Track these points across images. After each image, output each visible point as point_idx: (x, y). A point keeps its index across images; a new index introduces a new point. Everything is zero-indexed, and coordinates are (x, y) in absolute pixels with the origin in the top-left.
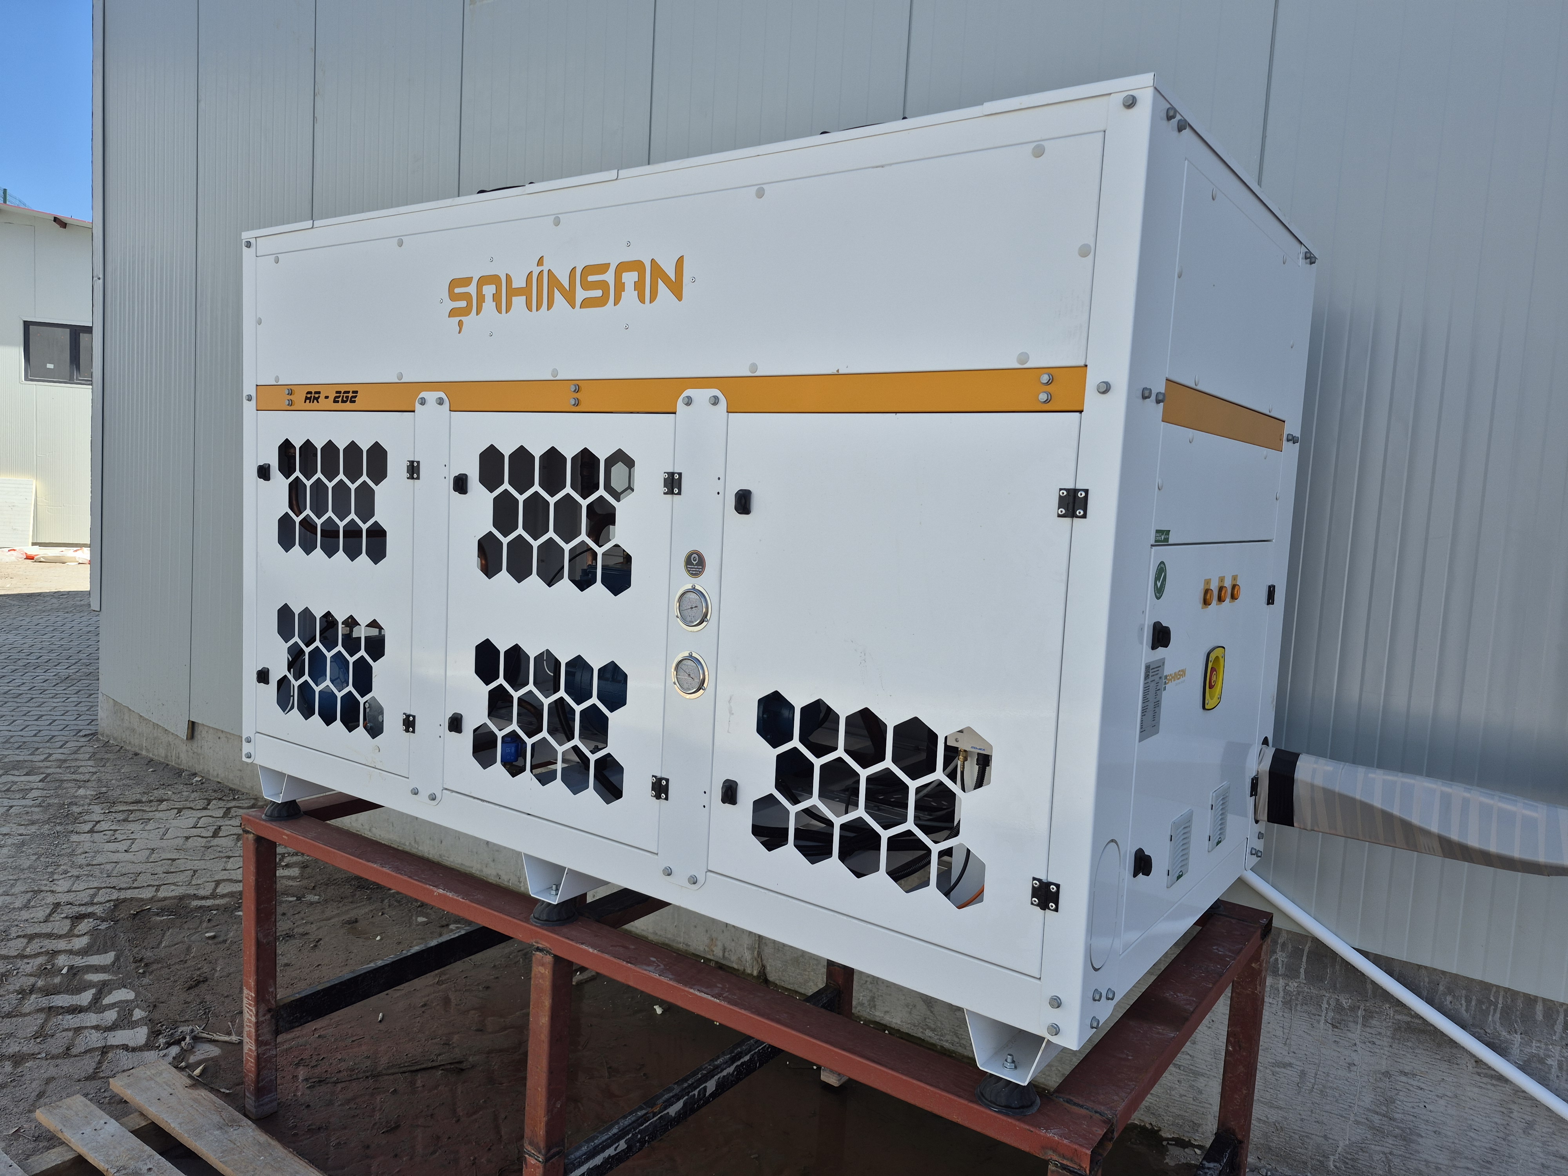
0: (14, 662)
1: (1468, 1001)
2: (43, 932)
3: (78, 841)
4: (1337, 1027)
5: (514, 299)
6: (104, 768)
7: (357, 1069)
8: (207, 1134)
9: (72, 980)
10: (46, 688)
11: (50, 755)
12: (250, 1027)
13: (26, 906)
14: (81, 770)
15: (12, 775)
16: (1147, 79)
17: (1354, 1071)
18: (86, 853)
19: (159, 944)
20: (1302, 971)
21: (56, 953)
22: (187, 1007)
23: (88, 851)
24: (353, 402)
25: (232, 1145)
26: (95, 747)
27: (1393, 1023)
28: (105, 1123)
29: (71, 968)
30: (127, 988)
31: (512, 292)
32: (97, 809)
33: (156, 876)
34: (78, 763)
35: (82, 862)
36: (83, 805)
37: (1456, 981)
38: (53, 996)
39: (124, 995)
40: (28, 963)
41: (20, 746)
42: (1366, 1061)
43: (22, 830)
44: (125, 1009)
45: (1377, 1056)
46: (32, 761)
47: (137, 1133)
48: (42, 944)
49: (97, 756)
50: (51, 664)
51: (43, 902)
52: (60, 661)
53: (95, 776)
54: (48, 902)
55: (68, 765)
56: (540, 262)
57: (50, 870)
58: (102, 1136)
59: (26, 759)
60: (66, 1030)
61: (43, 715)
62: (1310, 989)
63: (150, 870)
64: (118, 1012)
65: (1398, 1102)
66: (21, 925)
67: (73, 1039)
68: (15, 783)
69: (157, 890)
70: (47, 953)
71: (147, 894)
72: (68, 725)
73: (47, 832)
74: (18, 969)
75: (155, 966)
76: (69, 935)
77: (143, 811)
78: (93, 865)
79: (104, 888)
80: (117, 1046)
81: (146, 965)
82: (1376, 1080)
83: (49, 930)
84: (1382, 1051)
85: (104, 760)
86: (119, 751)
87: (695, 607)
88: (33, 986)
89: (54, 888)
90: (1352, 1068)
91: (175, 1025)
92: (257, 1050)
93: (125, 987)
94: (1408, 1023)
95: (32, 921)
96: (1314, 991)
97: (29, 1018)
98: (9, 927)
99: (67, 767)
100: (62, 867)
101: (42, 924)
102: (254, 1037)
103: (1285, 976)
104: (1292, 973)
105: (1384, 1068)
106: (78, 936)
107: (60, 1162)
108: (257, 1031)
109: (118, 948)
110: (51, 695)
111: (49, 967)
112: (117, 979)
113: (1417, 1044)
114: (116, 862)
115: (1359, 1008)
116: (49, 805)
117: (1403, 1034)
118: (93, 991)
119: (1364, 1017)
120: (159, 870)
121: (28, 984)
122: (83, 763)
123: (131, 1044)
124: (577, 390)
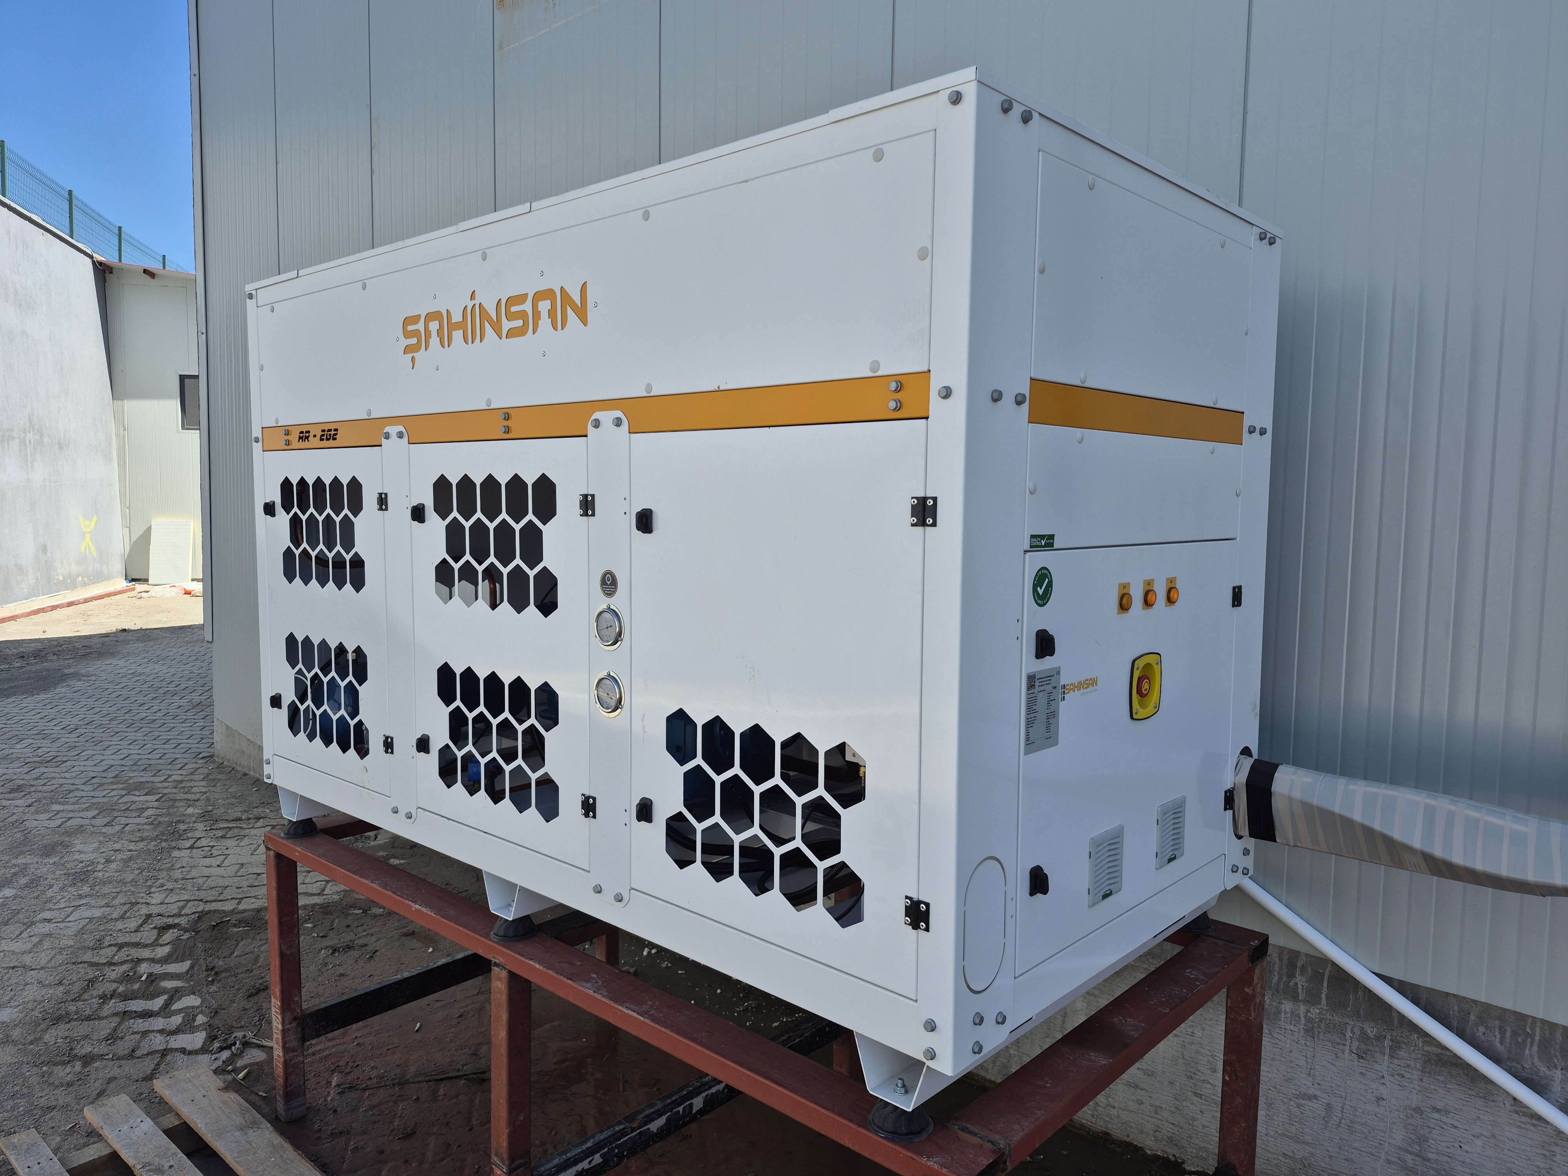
0: (156, 690)
1: (1503, 1032)
2: (132, 941)
3: (178, 856)
4: (1363, 1058)
5: (454, 332)
6: (214, 788)
7: (387, 1076)
8: (228, 1135)
9: (149, 986)
10: (178, 714)
11: (170, 776)
12: (278, 1034)
13: (122, 917)
14: (194, 790)
15: (133, 795)
16: (970, 73)
17: (1383, 1106)
18: (183, 867)
19: (231, 954)
20: (1323, 996)
21: (140, 961)
22: (244, 1014)
23: (185, 866)
24: (335, 439)
25: (248, 1146)
26: (210, 768)
27: (1422, 1055)
28: (142, 1121)
29: (150, 975)
30: (195, 995)
31: (452, 327)
32: (201, 826)
33: (241, 889)
34: (193, 784)
35: (178, 877)
36: (189, 823)
37: (1487, 1011)
38: (130, 1001)
39: (192, 1001)
40: (114, 970)
41: (146, 768)
42: (1395, 1096)
43: (132, 846)
44: (190, 1015)
45: (1406, 1090)
46: (153, 782)
47: (169, 1133)
48: (129, 952)
49: (211, 777)
50: (187, 691)
51: (137, 914)
52: (196, 688)
53: (205, 796)
54: (142, 913)
55: (183, 785)
56: (473, 296)
57: (148, 884)
58: (136, 1133)
59: (148, 780)
60: (136, 1033)
61: (171, 739)
62: (1333, 1016)
63: (237, 885)
64: (184, 1018)
65: (1432, 1141)
66: (115, 935)
67: (139, 1042)
68: (134, 802)
69: (239, 903)
70: (132, 960)
71: (229, 906)
72: (190, 748)
73: (152, 848)
74: (104, 975)
75: (224, 975)
76: (155, 944)
77: (241, 828)
78: (187, 879)
79: (193, 900)
80: (176, 1049)
81: (216, 973)
82: (1406, 1116)
83: (137, 940)
84: (1411, 1085)
85: (216, 781)
86: (231, 771)
87: (611, 626)
88: (114, 991)
89: (149, 900)
90: (1381, 1103)
91: (231, 1030)
92: (284, 1056)
93: (194, 993)
94: (1438, 1055)
95: (125, 931)
96: (1337, 1019)
97: (106, 1021)
98: (104, 937)
99: (182, 787)
100: (160, 881)
101: (132, 934)
102: (281, 1044)
103: (1306, 1002)
104: (1313, 999)
105: (1414, 1104)
106: (162, 945)
107: (97, 1157)
108: (283, 1038)
109: (194, 957)
110: (181, 721)
111: (131, 974)
112: (188, 987)
113: (1450, 1079)
114: (208, 876)
115: (1385, 1038)
116: (160, 823)
117: (1433, 1067)
118: (165, 997)
119: (1391, 1047)
120: (245, 884)
121: (110, 989)
122: (197, 784)
123: (189, 1048)
124: (507, 417)
